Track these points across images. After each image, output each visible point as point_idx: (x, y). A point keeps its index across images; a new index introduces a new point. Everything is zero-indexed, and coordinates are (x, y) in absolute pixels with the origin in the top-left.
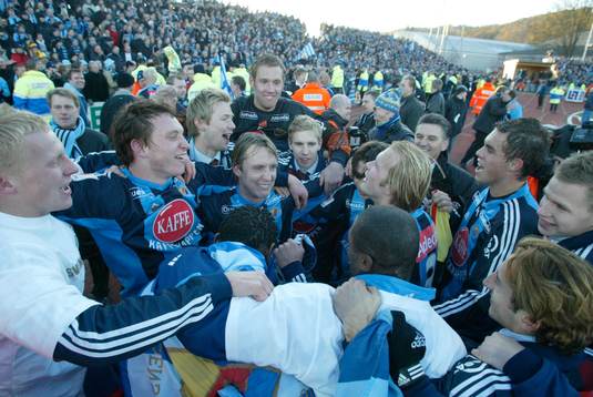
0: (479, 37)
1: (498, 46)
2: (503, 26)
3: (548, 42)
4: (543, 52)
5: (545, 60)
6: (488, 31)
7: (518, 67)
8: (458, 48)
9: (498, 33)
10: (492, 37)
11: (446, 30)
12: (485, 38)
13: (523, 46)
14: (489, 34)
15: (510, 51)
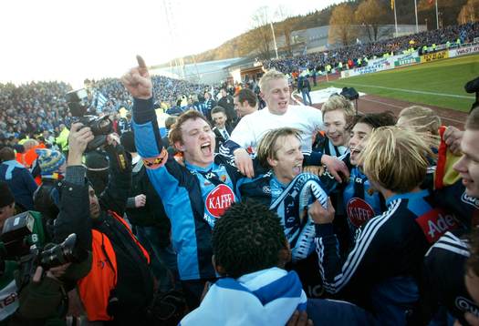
0: (202, 61)
1: (220, 64)
2: (216, 49)
3: (252, 52)
4: (252, 59)
5: (256, 65)
6: (208, 55)
7: (242, 74)
8: (195, 72)
9: (214, 55)
10: (212, 59)
11: (182, 61)
12: (207, 61)
13: (237, 59)
14: (210, 57)
15: (229, 65)
